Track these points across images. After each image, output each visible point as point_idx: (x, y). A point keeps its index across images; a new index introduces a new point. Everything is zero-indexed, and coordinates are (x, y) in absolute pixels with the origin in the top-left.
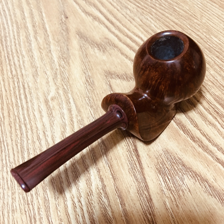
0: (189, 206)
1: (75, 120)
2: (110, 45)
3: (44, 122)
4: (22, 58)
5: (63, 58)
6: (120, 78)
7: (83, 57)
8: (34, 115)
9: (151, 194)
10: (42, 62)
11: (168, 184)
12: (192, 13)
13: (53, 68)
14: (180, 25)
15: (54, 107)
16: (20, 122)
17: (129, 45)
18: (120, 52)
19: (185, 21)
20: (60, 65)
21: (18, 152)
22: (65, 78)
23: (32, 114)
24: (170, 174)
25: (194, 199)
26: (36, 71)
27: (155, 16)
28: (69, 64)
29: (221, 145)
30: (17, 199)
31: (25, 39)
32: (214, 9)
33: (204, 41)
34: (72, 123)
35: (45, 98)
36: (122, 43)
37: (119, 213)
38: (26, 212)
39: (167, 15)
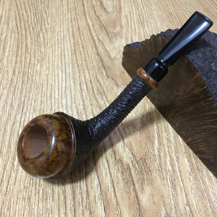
12: (47, 42)
14: (28, 49)
19: (35, 46)
27: (19, 36)
32: (67, 44)
39: (29, 38)
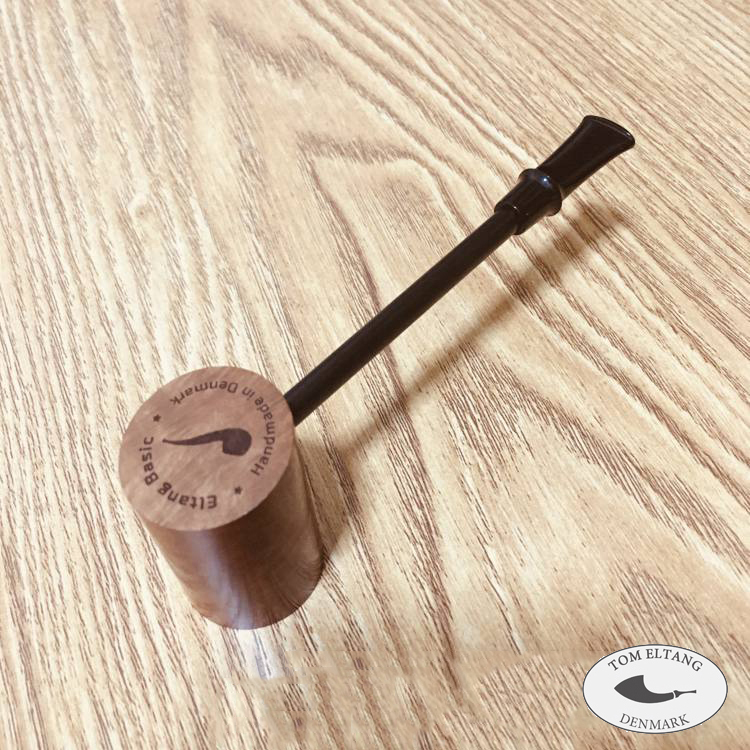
0: (525, 483)
1: (210, 270)
2: (315, 58)
3: (117, 276)
4: (44, 93)
5: (171, 94)
6: (342, 154)
7: (230, 93)
8: (89, 259)
9: (425, 457)
10: (107, 106)
11: (471, 432)
13: (140, 124)
15: (147, 235)
16: (45, 276)
17: (371, 60)
18: (344, 78)
20: (160, 117)
21: (45, 358)
22: (178, 153)
23: (82, 254)
24: (478, 408)
25: (541, 466)
26: (90, 131)
28: (188, 113)
29: (621, 332)
30: (49, 479)
31: (51, 38)
33: (594, 49)
34: (202, 279)
35: (119, 211)
36: (350, 51)
37: (337, 507)
38: (76, 510)
